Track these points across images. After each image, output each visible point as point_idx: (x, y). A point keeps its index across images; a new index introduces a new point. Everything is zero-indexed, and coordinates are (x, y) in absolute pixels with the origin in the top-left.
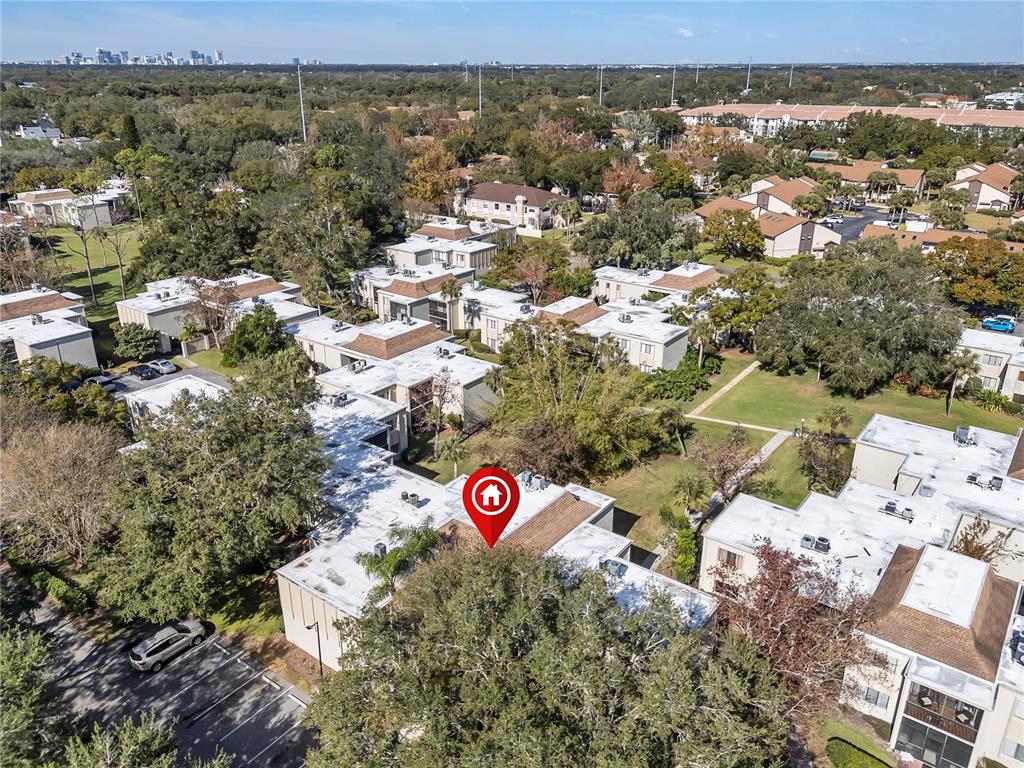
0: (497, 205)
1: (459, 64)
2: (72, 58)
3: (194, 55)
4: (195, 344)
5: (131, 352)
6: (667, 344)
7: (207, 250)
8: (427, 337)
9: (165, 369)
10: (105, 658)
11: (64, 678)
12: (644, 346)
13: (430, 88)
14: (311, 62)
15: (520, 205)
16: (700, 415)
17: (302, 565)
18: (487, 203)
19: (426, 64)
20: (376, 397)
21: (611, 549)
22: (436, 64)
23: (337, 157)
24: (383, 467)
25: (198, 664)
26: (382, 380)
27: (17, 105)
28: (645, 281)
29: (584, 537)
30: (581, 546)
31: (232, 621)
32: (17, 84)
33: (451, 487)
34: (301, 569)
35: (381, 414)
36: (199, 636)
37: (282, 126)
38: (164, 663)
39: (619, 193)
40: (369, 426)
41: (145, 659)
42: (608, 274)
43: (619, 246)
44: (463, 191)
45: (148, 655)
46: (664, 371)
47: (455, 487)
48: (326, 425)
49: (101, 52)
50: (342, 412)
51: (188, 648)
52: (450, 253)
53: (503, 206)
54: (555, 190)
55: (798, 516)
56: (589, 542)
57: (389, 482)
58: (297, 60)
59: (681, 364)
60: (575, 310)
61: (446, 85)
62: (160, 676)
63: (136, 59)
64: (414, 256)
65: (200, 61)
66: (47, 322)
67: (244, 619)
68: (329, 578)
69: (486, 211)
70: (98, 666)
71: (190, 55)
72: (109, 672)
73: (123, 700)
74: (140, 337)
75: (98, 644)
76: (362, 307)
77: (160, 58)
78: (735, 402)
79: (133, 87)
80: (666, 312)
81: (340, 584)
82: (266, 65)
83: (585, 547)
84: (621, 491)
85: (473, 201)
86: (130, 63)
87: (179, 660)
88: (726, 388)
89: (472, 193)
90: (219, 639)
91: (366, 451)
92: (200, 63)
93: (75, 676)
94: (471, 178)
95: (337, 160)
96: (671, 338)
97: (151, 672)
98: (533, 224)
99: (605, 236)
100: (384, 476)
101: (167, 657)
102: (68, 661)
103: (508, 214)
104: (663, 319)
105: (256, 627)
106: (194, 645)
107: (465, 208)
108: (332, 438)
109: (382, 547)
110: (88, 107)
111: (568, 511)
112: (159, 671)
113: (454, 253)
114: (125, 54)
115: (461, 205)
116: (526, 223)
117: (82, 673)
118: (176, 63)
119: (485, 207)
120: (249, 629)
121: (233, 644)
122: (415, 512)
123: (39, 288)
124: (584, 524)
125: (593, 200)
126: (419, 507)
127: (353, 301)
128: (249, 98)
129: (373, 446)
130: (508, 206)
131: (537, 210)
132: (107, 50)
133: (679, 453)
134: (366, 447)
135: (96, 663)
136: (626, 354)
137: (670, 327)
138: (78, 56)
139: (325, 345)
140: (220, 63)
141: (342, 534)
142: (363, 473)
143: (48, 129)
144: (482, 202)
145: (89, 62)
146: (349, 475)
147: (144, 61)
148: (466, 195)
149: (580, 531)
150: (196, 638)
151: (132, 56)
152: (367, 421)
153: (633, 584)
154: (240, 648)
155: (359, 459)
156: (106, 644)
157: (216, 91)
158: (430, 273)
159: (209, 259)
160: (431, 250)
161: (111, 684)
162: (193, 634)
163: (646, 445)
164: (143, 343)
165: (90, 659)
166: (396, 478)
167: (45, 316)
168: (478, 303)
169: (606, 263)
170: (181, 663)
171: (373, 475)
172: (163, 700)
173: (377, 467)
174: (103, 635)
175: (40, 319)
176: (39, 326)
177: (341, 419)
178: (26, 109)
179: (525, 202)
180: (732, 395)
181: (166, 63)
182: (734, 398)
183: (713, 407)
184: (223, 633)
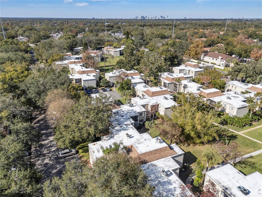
0: (213, 59)
1: (231, 18)
2: (136, 18)
3: (162, 17)
4: (117, 85)
5: (103, 85)
6: (239, 109)
7: (129, 64)
8: (165, 93)
9: (108, 90)
10: (56, 152)
11: (47, 154)
12: (231, 108)
13: (216, 25)
14: (189, 18)
15: (220, 59)
16: (242, 134)
17: (94, 144)
18: (210, 58)
19: (220, 18)
20: (141, 106)
21: (172, 167)
22: (224, 18)
23: (174, 43)
24: (130, 125)
25: (71, 160)
26: (146, 102)
27: (118, 28)
28: (245, 87)
29: (167, 161)
30: (164, 163)
31: (83, 152)
32: (122, 23)
33: (141, 135)
34: (94, 145)
35: (139, 111)
36: (74, 153)
37: (168, 34)
38: (65, 157)
39: (255, 58)
40: (134, 113)
41: (60, 155)
42: (234, 83)
43: (241, 75)
44: (205, 54)
45: (61, 154)
46: (236, 117)
47: (142, 135)
48: (125, 111)
49: (142, 16)
50: (131, 108)
51: (71, 156)
52: (189, 71)
53: (215, 59)
54: (233, 56)
55: (245, 178)
56: (167, 163)
57: (128, 129)
58: (185, 18)
59: (245, 116)
60: (213, 92)
61: (221, 24)
62: (63, 160)
63: (149, 18)
64: (179, 70)
65: (162, 18)
66: (89, 76)
67: (85, 153)
68: (97, 150)
69: (210, 60)
70: (54, 153)
71: (160, 17)
72: (55, 155)
73: (53, 163)
74: (105, 82)
75: (57, 148)
76: (160, 82)
77: (154, 18)
78: (259, 132)
79: (142, 24)
80: (245, 98)
81: (98, 152)
82: (178, 19)
83: (165, 164)
84: (198, 150)
85: (207, 57)
86: (147, 19)
87: (68, 157)
88: (258, 127)
89: (207, 55)
90: (78, 156)
91: (128, 120)
92: (162, 19)
93: (50, 154)
94: (209, 50)
95: (173, 44)
96: (241, 107)
97: (61, 158)
98: (223, 65)
99: (238, 71)
100: (128, 127)
101: (65, 156)
102: (50, 150)
103: (216, 61)
104: (242, 100)
105: (86, 156)
106: (72, 155)
107: (204, 59)
108: (124, 114)
109: (111, 146)
110: (129, 29)
111: (166, 152)
112: (63, 159)
113: (191, 71)
114: (147, 17)
115: (203, 58)
116: (221, 64)
117: (51, 153)
118: (157, 19)
119: (210, 59)
120: (85, 156)
121: (80, 158)
122: (128, 139)
123: (91, 68)
124: (169, 157)
125: (247, 60)
126: (130, 138)
127: (159, 80)
128: (166, 27)
129: (131, 119)
130: (216, 59)
131: (225, 61)
132: (143, 16)
133: (225, 144)
134: (130, 119)
135: (54, 152)
136: (225, 109)
137: (244, 103)
138: (137, 17)
139: (139, 91)
140: (167, 19)
141: (108, 140)
142: (124, 125)
143: (121, 33)
144: (209, 57)
145: (139, 18)
146: (120, 125)
147: (150, 18)
148: (205, 55)
149: (167, 159)
150: (73, 154)
151: (148, 17)
152: (135, 112)
153: (171, 180)
154: (80, 159)
155: (126, 121)
156: (59, 149)
157: (160, 25)
158: (177, 76)
159: (129, 66)
160: (184, 69)
161: (54, 158)
162: (73, 153)
163: (211, 139)
164: (105, 83)
165: (54, 151)
166: (130, 128)
167: (89, 74)
168: (187, 86)
169: (236, 80)
170: (68, 158)
171: (126, 126)
172: (59, 165)
173: (128, 125)
174: (59, 147)
175: (88, 75)
176: (88, 76)
177: (129, 110)
178: (119, 29)
179: (222, 59)
180: (259, 130)
181: (155, 19)
182: (258, 131)
183: (249, 132)
184: (79, 155)
